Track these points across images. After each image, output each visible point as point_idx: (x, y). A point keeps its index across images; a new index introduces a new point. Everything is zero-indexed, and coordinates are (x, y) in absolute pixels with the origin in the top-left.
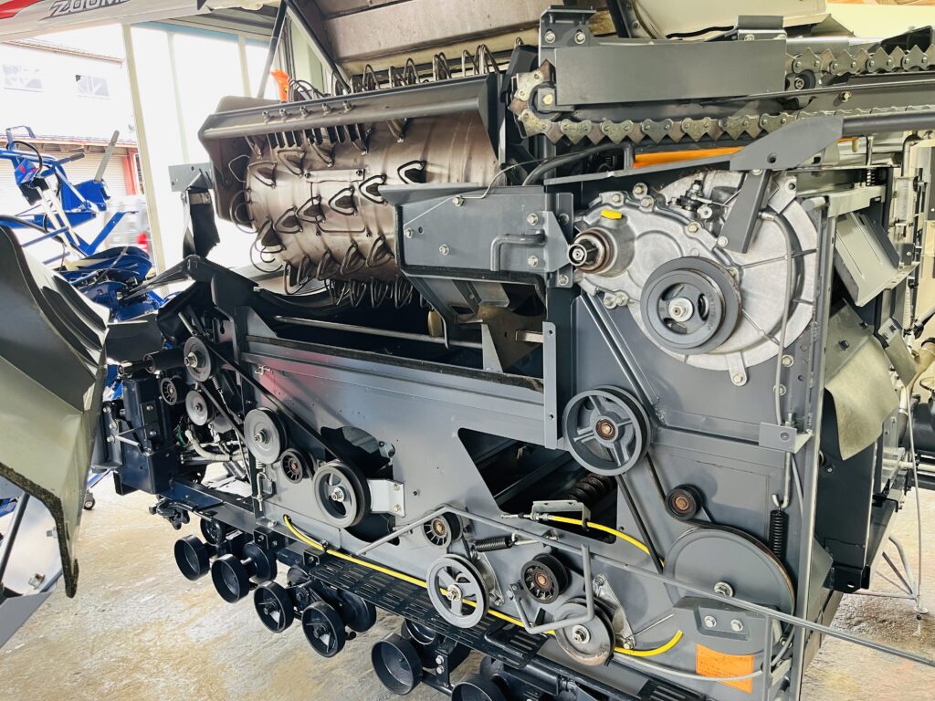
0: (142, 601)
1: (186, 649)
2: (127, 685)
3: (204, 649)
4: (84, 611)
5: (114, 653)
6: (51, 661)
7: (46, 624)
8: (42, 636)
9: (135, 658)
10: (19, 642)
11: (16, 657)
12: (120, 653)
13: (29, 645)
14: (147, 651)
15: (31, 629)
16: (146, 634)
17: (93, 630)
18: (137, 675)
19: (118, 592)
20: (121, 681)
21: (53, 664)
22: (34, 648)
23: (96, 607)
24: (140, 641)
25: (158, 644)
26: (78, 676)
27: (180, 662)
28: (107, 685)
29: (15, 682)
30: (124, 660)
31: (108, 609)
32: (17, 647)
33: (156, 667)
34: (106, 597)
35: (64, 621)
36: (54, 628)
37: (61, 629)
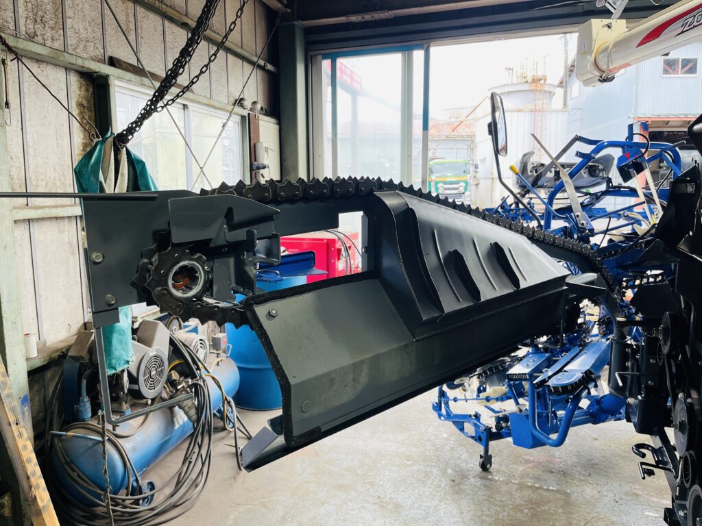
0: (647, 513)
4: (605, 493)
6: (560, 511)
7: (578, 486)
8: (568, 491)
10: (555, 485)
11: (545, 494)
13: (557, 491)
15: (567, 482)
17: (599, 510)
19: (637, 495)
21: (559, 514)
22: (559, 496)
23: (615, 496)
29: (531, 508)
31: (620, 502)
32: (551, 488)
34: (626, 494)
35: (589, 491)
36: (580, 491)
37: (582, 495)
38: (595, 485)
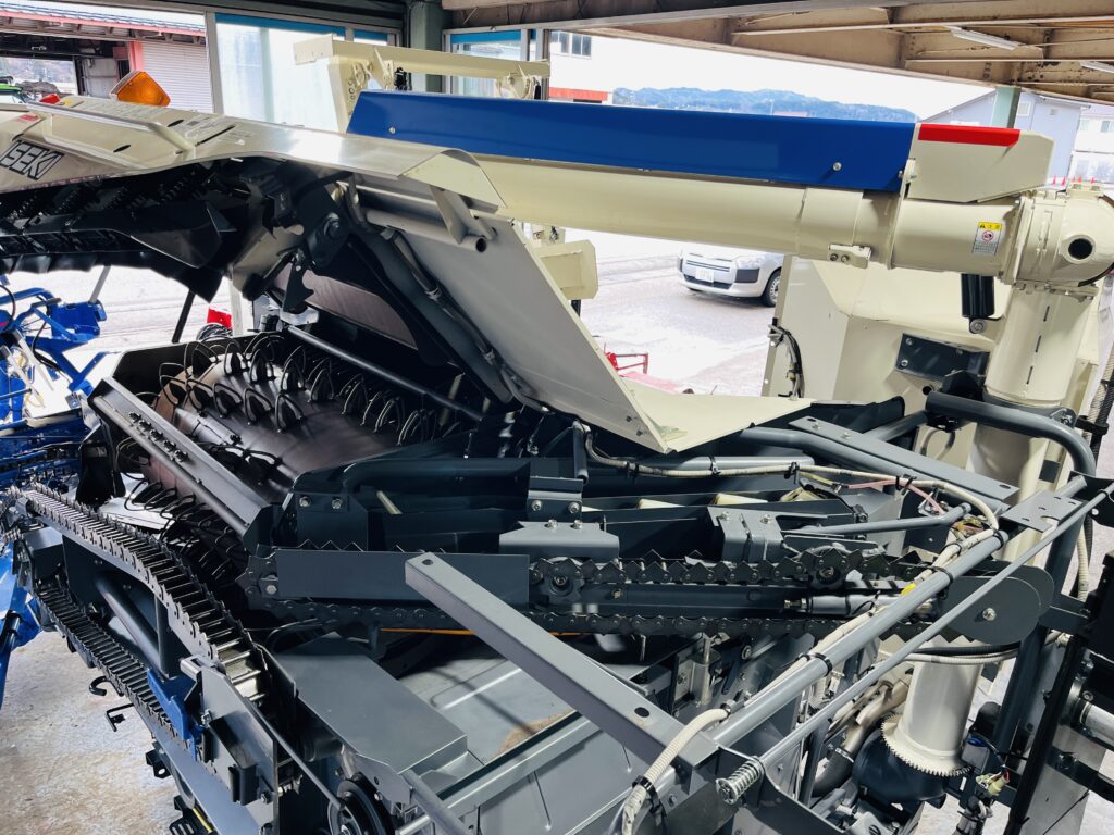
1: (131, 795)
2: (67, 825)
3: (146, 799)
4: (59, 723)
5: (68, 782)
6: (12, 779)
7: (22, 731)
8: (13, 746)
9: (84, 792)
12: (73, 784)
14: (97, 788)
15: (7, 734)
16: (103, 766)
17: (60, 749)
18: (78, 815)
20: (64, 819)
23: (71, 720)
24: (95, 773)
25: (110, 781)
26: (28, 803)
27: (121, 809)
28: (51, 820)
30: (74, 793)
31: (81, 725)
33: (98, 809)
34: (84, 710)
35: (39, 731)
36: (27, 737)
37: (31, 740)
38: (43, 719)
